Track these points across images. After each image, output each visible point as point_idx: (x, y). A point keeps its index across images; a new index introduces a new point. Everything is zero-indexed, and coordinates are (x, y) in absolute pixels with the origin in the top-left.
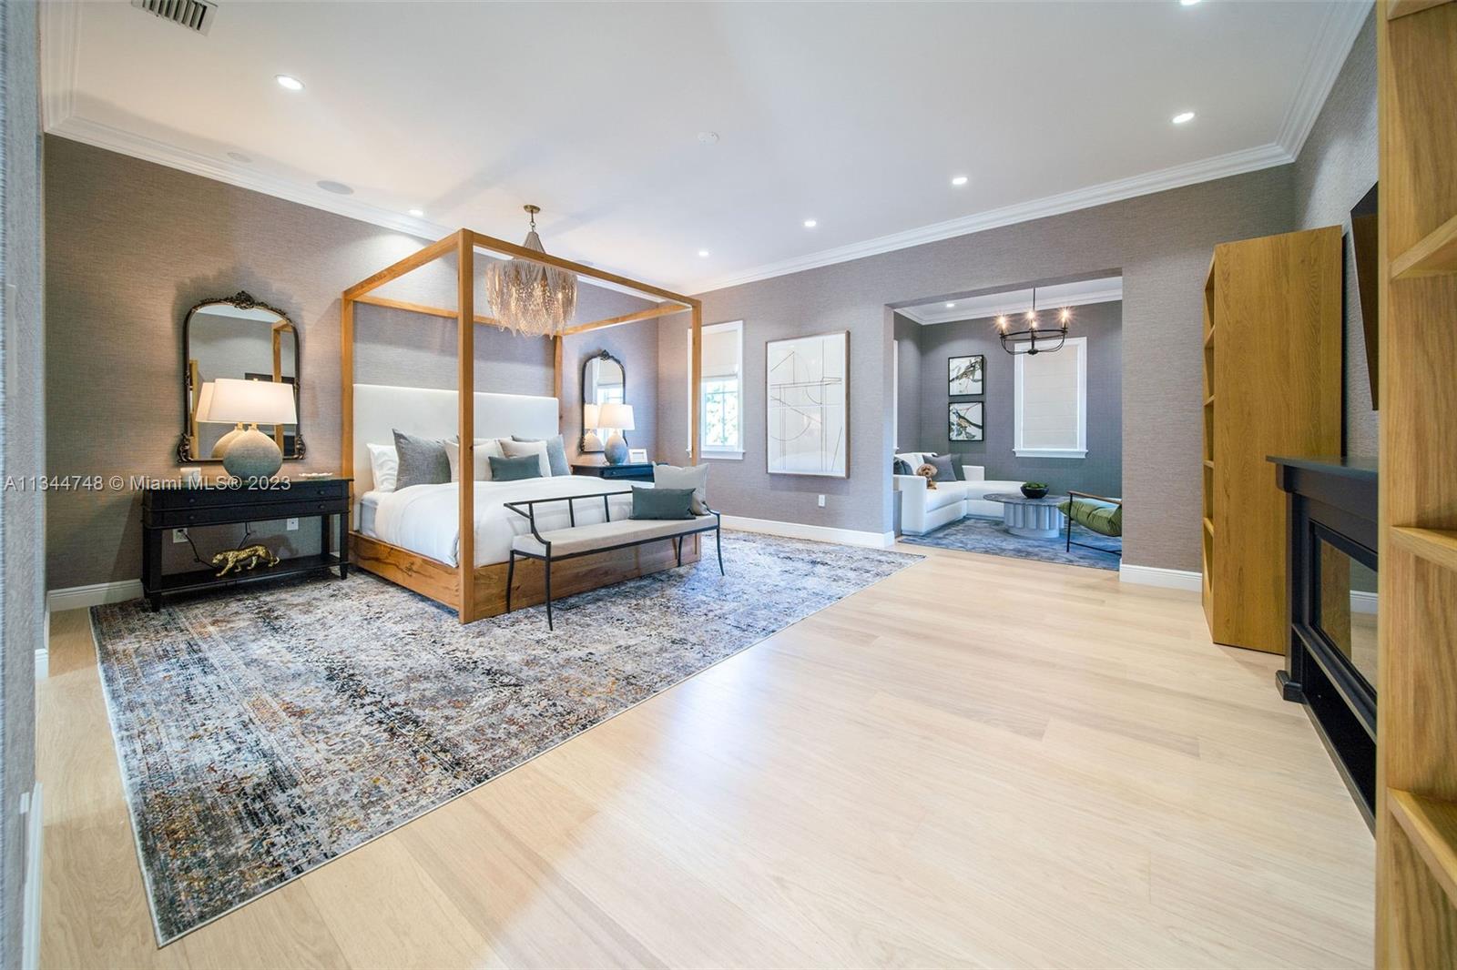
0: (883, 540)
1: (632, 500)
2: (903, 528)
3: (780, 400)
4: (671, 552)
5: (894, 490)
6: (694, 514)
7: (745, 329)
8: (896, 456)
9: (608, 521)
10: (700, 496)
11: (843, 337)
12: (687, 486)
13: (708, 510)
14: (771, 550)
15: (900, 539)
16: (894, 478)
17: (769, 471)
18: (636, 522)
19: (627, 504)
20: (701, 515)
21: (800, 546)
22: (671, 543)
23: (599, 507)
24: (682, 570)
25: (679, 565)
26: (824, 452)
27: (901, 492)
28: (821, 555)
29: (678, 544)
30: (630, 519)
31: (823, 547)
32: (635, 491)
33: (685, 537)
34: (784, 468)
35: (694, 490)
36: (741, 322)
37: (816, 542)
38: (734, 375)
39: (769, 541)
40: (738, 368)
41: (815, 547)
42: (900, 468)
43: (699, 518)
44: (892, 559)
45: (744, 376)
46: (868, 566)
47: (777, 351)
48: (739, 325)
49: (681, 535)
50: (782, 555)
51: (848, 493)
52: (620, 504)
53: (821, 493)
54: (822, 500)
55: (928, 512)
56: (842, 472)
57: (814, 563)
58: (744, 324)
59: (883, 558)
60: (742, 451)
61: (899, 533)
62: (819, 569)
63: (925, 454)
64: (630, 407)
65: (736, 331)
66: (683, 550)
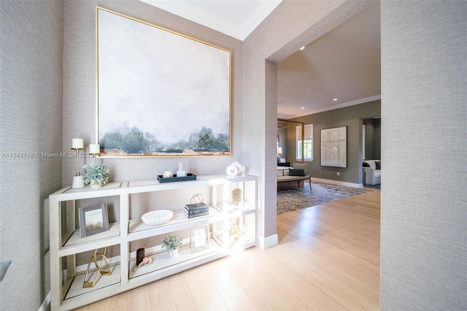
0: (359, 186)
1: (288, 171)
2: (366, 183)
3: (325, 146)
4: (297, 184)
5: (363, 171)
6: (304, 175)
7: (314, 126)
8: (364, 161)
9: (284, 176)
10: (305, 171)
11: (345, 128)
12: (302, 169)
13: (307, 174)
14: (322, 186)
15: (365, 186)
16: (363, 168)
17: (321, 165)
18: (290, 176)
19: (288, 172)
20: (306, 176)
21: (332, 186)
22: (297, 182)
23: (282, 172)
24: (300, 189)
25: (299, 188)
26: (339, 160)
27: (366, 172)
28: (339, 188)
29: (299, 182)
30: (289, 175)
31: (339, 187)
32: (289, 169)
33: (300, 181)
34: (326, 164)
35: (304, 169)
36: (312, 124)
37: (336, 185)
38: (310, 139)
39: (322, 184)
40: (311, 137)
41: (336, 186)
42: (365, 165)
43: (305, 176)
44: (362, 191)
45: (314, 139)
46: (354, 192)
47: (324, 132)
48: (312, 125)
49: (300, 180)
50: (327, 188)
51: (347, 172)
52: (286, 172)
53: (338, 172)
54: (338, 174)
55: (375, 179)
56: (345, 166)
57: (337, 190)
58: (313, 125)
59: (359, 190)
60: (313, 159)
61: (365, 184)
62: (338, 191)
63: (376, 161)
64: (281, 148)
65: (311, 126)
66: (300, 184)
